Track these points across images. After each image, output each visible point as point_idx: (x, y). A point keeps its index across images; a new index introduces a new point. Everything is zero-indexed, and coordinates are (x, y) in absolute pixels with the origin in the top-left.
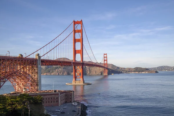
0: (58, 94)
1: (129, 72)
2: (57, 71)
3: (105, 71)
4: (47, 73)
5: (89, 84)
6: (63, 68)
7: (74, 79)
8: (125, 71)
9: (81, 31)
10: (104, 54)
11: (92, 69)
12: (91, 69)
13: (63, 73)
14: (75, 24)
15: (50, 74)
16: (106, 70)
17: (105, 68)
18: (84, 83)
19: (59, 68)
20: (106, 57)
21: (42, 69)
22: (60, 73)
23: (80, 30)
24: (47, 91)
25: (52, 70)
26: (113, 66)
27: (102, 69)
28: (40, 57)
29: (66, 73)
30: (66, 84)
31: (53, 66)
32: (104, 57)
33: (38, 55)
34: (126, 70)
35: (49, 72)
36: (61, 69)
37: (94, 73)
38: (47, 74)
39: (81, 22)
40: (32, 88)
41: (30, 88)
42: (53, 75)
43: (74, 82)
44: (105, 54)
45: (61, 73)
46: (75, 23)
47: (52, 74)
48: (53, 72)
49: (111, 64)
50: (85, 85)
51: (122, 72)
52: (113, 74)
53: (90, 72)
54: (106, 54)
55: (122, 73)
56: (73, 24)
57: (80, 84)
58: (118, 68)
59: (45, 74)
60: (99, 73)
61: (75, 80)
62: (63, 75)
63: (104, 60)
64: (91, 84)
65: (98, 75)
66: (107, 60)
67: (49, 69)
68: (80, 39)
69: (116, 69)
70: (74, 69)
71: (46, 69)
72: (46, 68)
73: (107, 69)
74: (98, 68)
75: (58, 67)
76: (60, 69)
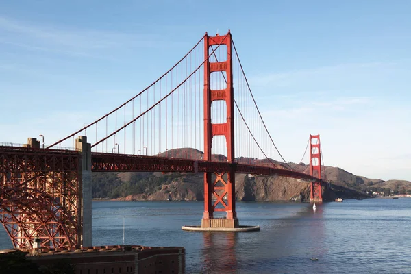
0: (132, 258)
1: (396, 193)
2: (167, 188)
3: (314, 191)
4: (134, 194)
5: (252, 230)
6: (184, 181)
7: (206, 215)
8: (382, 190)
9: (227, 67)
10: (311, 137)
11: (275, 182)
12: (269, 183)
13: (183, 196)
14: (208, 46)
15: (144, 197)
16: (318, 188)
17: (314, 181)
18: (236, 225)
19: (172, 179)
20: (318, 146)
21: (120, 182)
22: (176, 196)
23: (225, 64)
24: (104, 247)
25: (150, 184)
26: (342, 173)
27: (303, 184)
28: (87, 147)
29: (190, 196)
30: (183, 228)
31: (155, 173)
32: (312, 146)
33: (84, 139)
34: (386, 187)
35: (142, 191)
36: (177, 183)
37: (281, 194)
38: (136, 198)
39: (227, 39)
40: (63, 240)
41: (59, 237)
42: (155, 201)
43: (207, 224)
44: (315, 137)
45: (178, 196)
46: (209, 41)
47: (151, 198)
48: (152, 192)
49: (336, 168)
50: (240, 232)
51: (371, 193)
52: (340, 200)
53: (266, 193)
54: (318, 137)
55: (371, 196)
56: (203, 44)
57: (224, 229)
58: (360, 180)
59: (129, 198)
60: (295, 197)
61: (211, 216)
62: (183, 200)
63: (312, 156)
64: (258, 230)
65: (291, 201)
66: (319, 156)
67: (141, 181)
68: (223, 91)
69: (351, 182)
70: (206, 182)
71: (131, 183)
72: (134, 181)
73: (322, 182)
74: (292, 180)
75: (170, 178)
76: (175, 183)
